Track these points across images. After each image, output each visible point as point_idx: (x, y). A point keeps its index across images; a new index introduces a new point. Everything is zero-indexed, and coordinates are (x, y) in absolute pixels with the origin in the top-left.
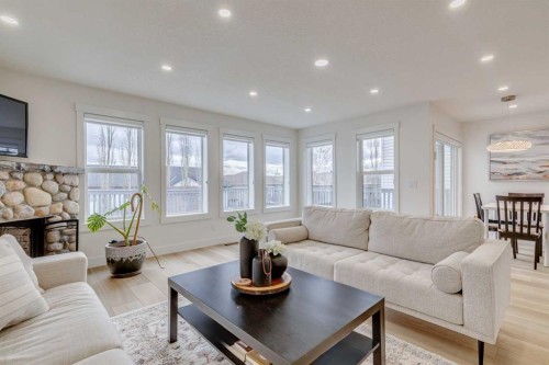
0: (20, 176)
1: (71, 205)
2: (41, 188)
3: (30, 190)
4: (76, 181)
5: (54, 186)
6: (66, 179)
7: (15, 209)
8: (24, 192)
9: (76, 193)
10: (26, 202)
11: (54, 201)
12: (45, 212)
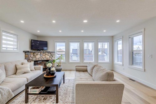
0: (44, 53)
1: (53, 58)
2: (48, 55)
3: (46, 55)
4: (54, 54)
5: (50, 55)
6: (52, 54)
7: (44, 58)
8: (45, 56)
9: (54, 56)
10: (45, 57)
11: (50, 57)
12: (48, 59)
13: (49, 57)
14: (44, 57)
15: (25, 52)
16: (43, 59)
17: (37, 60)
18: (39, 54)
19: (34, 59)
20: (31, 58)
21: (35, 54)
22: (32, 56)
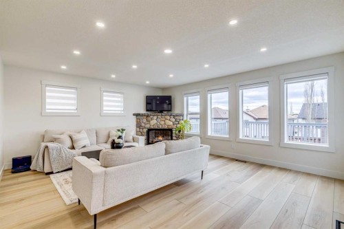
0: (163, 117)
2: (170, 120)
4: (181, 118)
5: (174, 120)
6: (177, 118)
7: (162, 125)
8: (165, 121)
10: (165, 124)
12: (170, 127)
13: (172, 123)
14: (163, 123)
15: (137, 115)
16: (161, 127)
17: (152, 127)
18: (155, 118)
19: (148, 126)
20: (143, 125)
21: (149, 119)
22: (145, 120)
